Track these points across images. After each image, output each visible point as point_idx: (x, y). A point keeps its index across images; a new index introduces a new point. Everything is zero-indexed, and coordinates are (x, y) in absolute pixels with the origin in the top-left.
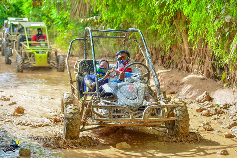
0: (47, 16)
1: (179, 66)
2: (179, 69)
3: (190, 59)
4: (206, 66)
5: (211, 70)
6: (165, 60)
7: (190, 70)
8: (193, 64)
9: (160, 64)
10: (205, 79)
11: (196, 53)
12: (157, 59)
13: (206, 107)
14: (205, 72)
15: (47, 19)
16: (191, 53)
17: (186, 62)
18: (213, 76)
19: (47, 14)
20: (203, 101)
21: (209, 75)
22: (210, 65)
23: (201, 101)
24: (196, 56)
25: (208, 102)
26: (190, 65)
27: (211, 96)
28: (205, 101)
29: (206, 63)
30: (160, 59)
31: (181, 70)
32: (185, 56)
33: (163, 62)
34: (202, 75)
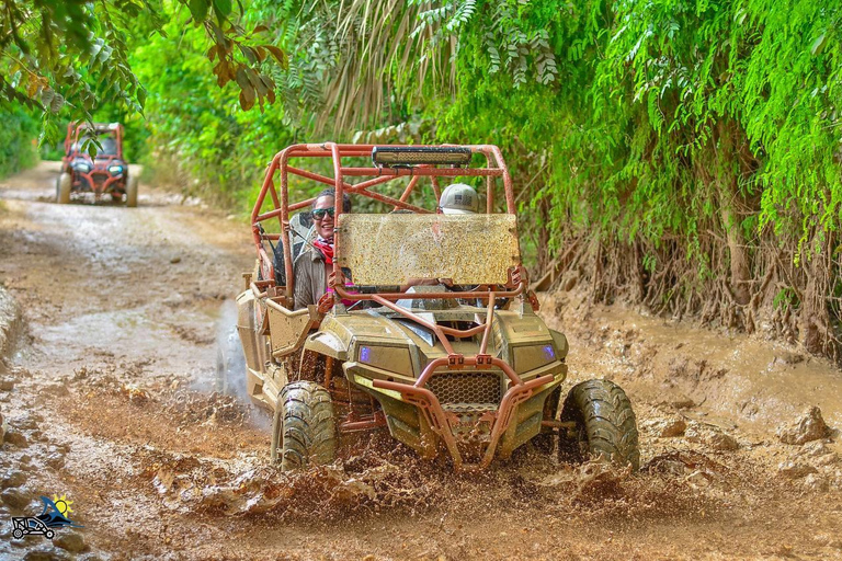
0: (220, 113)
1: (707, 308)
2: (707, 318)
3: (746, 286)
4: (805, 314)
5: (823, 329)
6: (652, 283)
7: (748, 326)
8: (757, 304)
9: (633, 297)
10: (801, 359)
11: (769, 267)
12: (624, 281)
13: (812, 463)
14: (803, 336)
15: (217, 122)
16: (751, 265)
17: (733, 296)
18: (830, 350)
19: (219, 107)
20: (799, 438)
21: (816, 345)
22: (822, 312)
23: (793, 437)
24: (771, 277)
25: (818, 445)
26: (749, 309)
27: (828, 421)
28: (808, 439)
29: (806, 304)
30: (636, 279)
31: (714, 324)
32: (729, 274)
33: (645, 290)
34: (793, 343)
